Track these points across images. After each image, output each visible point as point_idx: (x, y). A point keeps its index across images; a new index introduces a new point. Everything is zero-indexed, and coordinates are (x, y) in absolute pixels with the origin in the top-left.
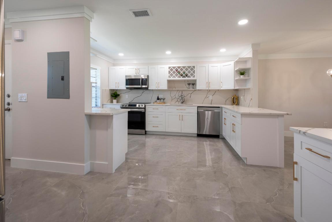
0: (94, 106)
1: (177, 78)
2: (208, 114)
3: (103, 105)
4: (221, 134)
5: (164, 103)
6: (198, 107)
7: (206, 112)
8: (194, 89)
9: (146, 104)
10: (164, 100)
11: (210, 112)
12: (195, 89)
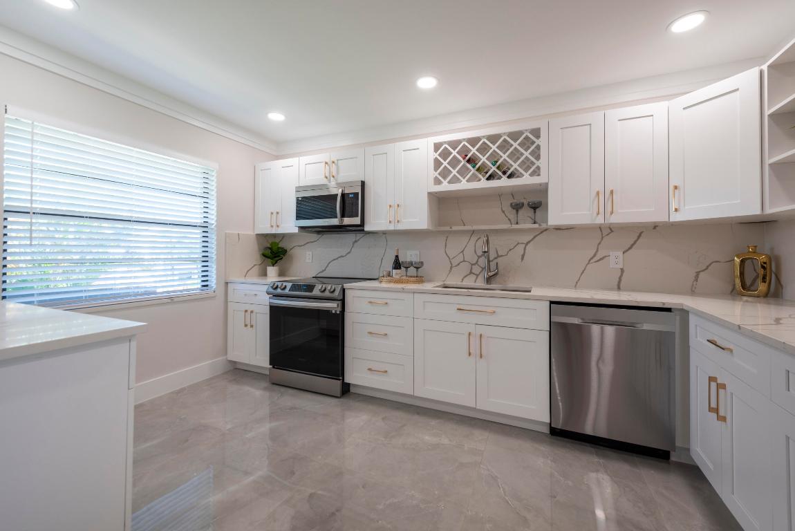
0: (199, 286)
1: (464, 185)
2: (604, 339)
3: (227, 283)
4: (678, 443)
5: (420, 279)
6: (552, 303)
7: (596, 329)
8: (536, 226)
9: (346, 286)
10: (417, 268)
11: (610, 331)
12: (544, 226)
